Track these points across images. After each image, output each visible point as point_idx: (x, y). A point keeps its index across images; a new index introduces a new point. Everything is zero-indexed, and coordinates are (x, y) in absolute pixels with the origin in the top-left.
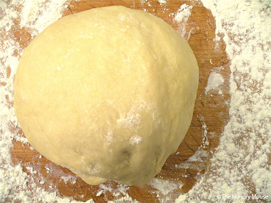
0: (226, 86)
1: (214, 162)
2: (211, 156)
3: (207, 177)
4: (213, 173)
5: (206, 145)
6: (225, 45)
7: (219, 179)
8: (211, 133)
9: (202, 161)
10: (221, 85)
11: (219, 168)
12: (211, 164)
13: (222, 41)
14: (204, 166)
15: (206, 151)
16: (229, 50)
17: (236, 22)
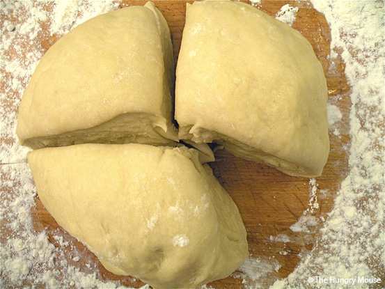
0: (345, 123)
1: (326, 234)
2: (321, 224)
3: (316, 255)
4: (324, 249)
5: (315, 209)
6: (345, 65)
7: (332, 258)
8: (321, 191)
9: (308, 232)
10: (338, 122)
11: (333, 242)
12: (320, 236)
13: (340, 58)
14: (311, 239)
15: (314, 218)
16: (349, 71)
17: (361, 32)
